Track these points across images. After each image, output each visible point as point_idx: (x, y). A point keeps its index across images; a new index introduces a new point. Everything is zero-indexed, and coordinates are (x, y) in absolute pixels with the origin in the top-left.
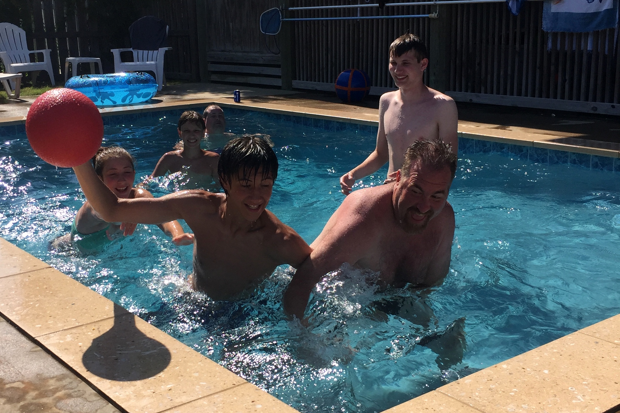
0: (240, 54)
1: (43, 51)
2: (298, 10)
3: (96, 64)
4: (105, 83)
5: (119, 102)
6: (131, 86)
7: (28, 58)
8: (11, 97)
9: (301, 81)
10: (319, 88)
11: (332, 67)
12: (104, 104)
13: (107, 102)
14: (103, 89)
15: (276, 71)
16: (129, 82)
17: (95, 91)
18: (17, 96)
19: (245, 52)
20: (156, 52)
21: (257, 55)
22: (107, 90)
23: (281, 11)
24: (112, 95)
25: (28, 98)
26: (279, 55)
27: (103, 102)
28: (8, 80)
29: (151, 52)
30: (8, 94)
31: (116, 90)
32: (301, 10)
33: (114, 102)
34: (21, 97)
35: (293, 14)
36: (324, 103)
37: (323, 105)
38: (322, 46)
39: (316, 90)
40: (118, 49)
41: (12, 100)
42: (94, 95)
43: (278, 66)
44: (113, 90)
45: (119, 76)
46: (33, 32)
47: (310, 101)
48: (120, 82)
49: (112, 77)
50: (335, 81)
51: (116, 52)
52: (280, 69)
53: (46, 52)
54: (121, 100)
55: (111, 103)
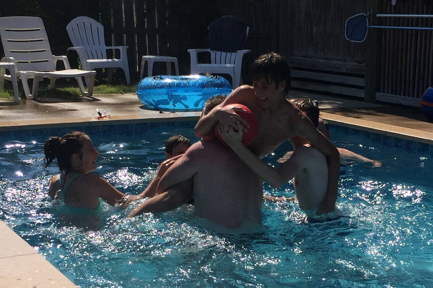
0: (322, 61)
1: (120, 48)
2: (386, 18)
3: (173, 64)
4: (178, 86)
5: (192, 107)
6: (205, 90)
7: (105, 54)
8: (84, 95)
9: (385, 94)
10: (403, 102)
11: (419, 81)
12: (175, 108)
13: (179, 106)
14: (176, 91)
15: (360, 82)
16: (203, 86)
17: (167, 94)
18: (90, 94)
19: (328, 59)
20: (234, 54)
21: (340, 62)
22: (180, 93)
23: (368, 17)
24: (185, 98)
25: (101, 96)
26: (364, 64)
27: (175, 106)
28: (83, 77)
29: (229, 54)
30: (81, 92)
31: (188, 94)
32: (390, 18)
33: (186, 106)
34: (94, 96)
35: (381, 21)
36: (407, 120)
37: (406, 122)
38: (410, 57)
39: (401, 104)
40: (195, 50)
41: (85, 97)
42: (166, 97)
43: (362, 76)
44: (186, 94)
45: (194, 79)
46: (112, 27)
47: (393, 117)
48: (194, 85)
49: (186, 79)
50: (421, 97)
51: (193, 53)
52: (364, 79)
53: (123, 49)
54: (193, 104)
55: (183, 108)
